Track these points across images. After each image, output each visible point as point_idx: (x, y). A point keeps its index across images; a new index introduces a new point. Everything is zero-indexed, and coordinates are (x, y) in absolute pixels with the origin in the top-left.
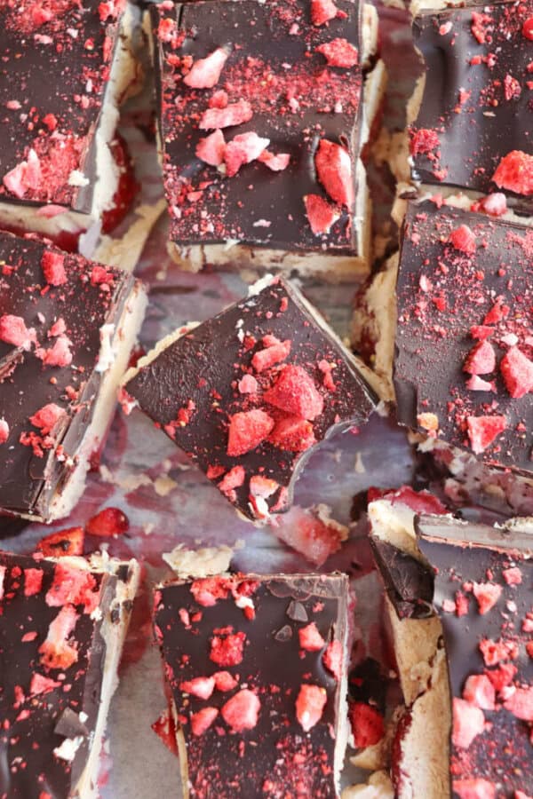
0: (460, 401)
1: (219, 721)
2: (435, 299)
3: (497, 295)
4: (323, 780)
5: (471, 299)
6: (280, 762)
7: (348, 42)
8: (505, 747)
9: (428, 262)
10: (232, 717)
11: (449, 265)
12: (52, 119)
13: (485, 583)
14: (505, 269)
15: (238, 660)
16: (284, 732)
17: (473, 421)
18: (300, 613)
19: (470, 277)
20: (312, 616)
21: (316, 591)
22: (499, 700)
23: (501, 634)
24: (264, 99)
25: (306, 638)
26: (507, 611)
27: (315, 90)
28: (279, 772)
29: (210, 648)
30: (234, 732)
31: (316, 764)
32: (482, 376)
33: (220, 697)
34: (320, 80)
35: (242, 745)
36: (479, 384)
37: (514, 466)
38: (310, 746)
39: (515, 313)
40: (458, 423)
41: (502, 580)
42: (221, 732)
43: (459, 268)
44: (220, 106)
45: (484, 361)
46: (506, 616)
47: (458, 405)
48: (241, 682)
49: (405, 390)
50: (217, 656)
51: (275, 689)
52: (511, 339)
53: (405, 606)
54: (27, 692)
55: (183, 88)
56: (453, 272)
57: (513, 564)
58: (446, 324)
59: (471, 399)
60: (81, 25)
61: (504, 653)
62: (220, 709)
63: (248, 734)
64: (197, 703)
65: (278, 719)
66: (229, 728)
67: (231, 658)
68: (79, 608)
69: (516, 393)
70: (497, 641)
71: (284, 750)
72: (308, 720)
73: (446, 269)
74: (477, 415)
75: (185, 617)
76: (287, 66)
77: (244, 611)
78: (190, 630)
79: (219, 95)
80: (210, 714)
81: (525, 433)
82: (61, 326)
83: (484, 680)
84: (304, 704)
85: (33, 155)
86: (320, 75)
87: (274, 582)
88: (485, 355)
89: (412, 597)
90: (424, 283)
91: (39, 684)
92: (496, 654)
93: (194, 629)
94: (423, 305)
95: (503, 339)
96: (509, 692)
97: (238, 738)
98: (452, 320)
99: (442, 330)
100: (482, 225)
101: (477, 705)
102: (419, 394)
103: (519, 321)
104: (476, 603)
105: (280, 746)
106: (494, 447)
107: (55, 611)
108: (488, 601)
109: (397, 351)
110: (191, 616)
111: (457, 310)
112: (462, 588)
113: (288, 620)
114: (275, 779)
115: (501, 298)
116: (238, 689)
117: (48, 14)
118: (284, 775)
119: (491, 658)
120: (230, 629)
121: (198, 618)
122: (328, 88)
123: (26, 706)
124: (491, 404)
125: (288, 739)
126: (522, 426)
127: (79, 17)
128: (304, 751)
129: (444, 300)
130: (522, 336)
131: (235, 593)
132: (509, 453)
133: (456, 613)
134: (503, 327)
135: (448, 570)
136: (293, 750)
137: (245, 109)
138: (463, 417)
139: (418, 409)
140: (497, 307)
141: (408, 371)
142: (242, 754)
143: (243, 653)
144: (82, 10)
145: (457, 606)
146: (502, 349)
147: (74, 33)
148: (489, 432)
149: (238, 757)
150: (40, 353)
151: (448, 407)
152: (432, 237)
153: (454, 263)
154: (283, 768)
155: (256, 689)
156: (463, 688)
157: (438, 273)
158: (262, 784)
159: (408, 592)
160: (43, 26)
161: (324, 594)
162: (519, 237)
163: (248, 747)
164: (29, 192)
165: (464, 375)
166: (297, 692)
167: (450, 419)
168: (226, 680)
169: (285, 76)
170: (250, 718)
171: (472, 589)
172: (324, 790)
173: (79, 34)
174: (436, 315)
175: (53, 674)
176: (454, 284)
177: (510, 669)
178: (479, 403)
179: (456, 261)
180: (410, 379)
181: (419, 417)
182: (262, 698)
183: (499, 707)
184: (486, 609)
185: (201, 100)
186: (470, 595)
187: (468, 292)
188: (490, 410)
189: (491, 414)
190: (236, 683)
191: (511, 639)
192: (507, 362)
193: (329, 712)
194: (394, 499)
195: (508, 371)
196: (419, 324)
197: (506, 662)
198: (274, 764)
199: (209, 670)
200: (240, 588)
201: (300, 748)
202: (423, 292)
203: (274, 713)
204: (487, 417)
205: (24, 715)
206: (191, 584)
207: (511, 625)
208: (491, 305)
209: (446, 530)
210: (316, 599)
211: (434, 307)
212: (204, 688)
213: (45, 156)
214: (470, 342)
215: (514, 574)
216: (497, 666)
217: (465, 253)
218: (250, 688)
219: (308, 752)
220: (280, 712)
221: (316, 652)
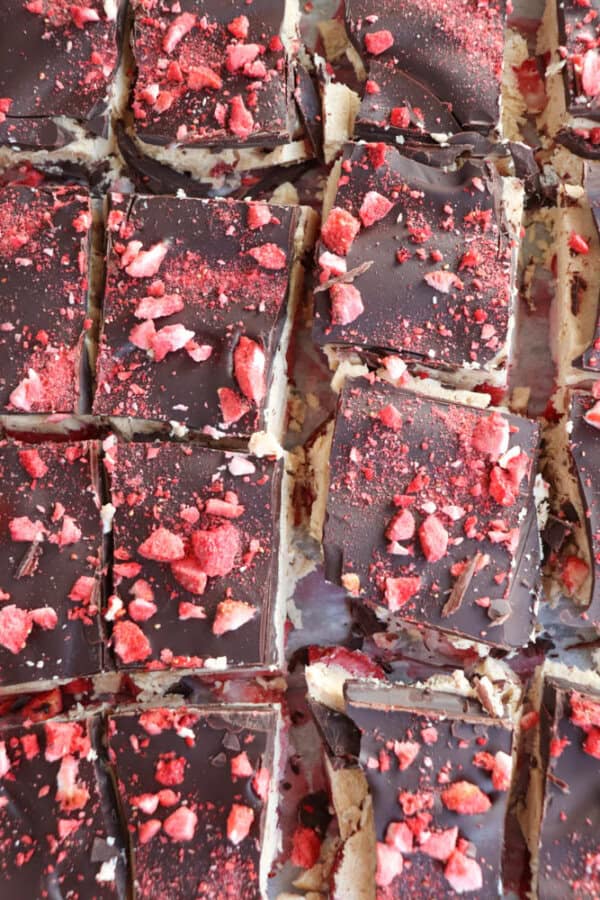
0: (381, 564)
1: (161, 832)
2: (364, 469)
3: (420, 466)
4: (250, 884)
5: (396, 470)
6: (214, 868)
7: (278, 246)
8: (423, 880)
9: (358, 436)
10: (172, 830)
11: (377, 438)
13: (405, 741)
14: (428, 443)
15: (179, 780)
16: (218, 843)
17: (391, 582)
18: (233, 744)
19: (396, 450)
20: (244, 747)
21: (249, 725)
22: (416, 843)
23: (417, 786)
24: (198, 291)
25: (236, 767)
26: (424, 766)
27: (244, 287)
28: (213, 876)
29: (155, 770)
30: (175, 841)
31: (244, 871)
32: (402, 543)
33: (163, 812)
34: (249, 278)
35: (182, 852)
36: (397, 549)
37: (426, 623)
38: (239, 856)
39: (436, 483)
40: (378, 583)
41: (419, 739)
42: (164, 840)
43: (386, 442)
44: (157, 295)
45: (404, 528)
46: (423, 771)
47: (379, 568)
48: (182, 799)
49: (332, 551)
50: (161, 777)
51: (210, 806)
52: (430, 507)
53: (337, 760)
54: (58, 838)
55: (125, 276)
56: (381, 445)
57: (430, 725)
58: (372, 492)
59: (391, 561)
60: (54, 243)
61: (420, 804)
62: (163, 822)
63: (187, 844)
64: (144, 817)
65: (213, 832)
66: (170, 838)
67: (173, 780)
68: (75, 756)
69: (430, 559)
70: (415, 793)
71: (218, 857)
72: (236, 836)
73: (374, 443)
74: (395, 577)
75: (135, 743)
76: (222, 262)
77: (186, 740)
78: (139, 754)
79: (157, 284)
80: (155, 826)
81: (438, 592)
82: (60, 510)
83: (403, 828)
84: (233, 823)
85: (32, 372)
86: (250, 274)
87: (211, 717)
88: (405, 523)
89: (342, 754)
90: (354, 455)
91: (65, 827)
92: (413, 805)
93: (142, 752)
94: (352, 475)
95: (423, 507)
96: (425, 837)
97: (178, 846)
98: (378, 488)
99: (369, 498)
100: (410, 401)
101: (396, 849)
102: (344, 557)
103: (438, 490)
104: (396, 760)
105: (213, 855)
106: (410, 604)
107: (56, 765)
108: (406, 758)
109: (327, 516)
110: (140, 742)
111: (383, 479)
112: (385, 747)
113: (223, 750)
114: (210, 881)
115: (423, 469)
116: (178, 806)
117: (24, 237)
118: (217, 878)
119: (409, 809)
120: (173, 754)
121: (146, 744)
122: (256, 286)
123: (59, 849)
124: (408, 566)
125: (221, 849)
126: (435, 587)
127: (52, 236)
128: (234, 860)
129: (372, 471)
130: (441, 504)
131: (176, 726)
132: (423, 611)
133: (379, 769)
134: (424, 496)
135: (373, 731)
136: (225, 859)
137: (177, 302)
138: (382, 578)
139: (343, 570)
140: (419, 478)
142: (182, 860)
143: (184, 775)
144: (54, 230)
145: (380, 762)
146: (421, 517)
147: (50, 252)
148: (404, 593)
149: (178, 862)
150: (53, 539)
151: (370, 569)
152: (363, 413)
153: (382, 437)
154: (215, 872)
155: (195, 807)
156: (385, 833)
157: (367, 446)
158: (198, 885)
159: (339, 749)
160: (22, 250)
161: (255, 727)
162: (443, 413)
163: (187, 855)
164: (33, 406)
165: (387, 542)
166: (228, 811)
167: (371, 579)
168: (169, 797)
169: (219, 270)
170: (188, 832)
171: (393, 748)
172: (250, 892)
173: (55, 252)
174: (363, 484)
175: (73, 814)
176: (381, 456)
177: (426, 818)
178: (397, 566)
179: (384, 435)
180: (337, 543)
181: (344, 577)
182: (199, 814)
183: (416, 849)
184: (405, 766)
185: (141, 286)
186: (391, 753)
187: (394, 463)
188: (407, 572)
189: (408, 576)
190: (178, 800)
191: (427, 791)
192: (424, 530)
193: (255, 830)
194: (328, 662)
195: (424, 539)
196: (349, 492)
197: (422, 811)
198: (208, 870)
199: (154, 788)
200: (181, 722)
201: (230, 857)
202: (353, 463)
203: (209, 827)
204: (405, 579)
205: (62, 857)
206: (140, 716)
207: (428, 779)
208: (414, 474)
209: (378, 695)
210: (247, 732)
211: (363, 476)
212: (149, 804)
213: (43, 371)
214: (393, 510)
215: (431, 733)
216: (415, 815)
217: (392, 429)
218: (189, 806)
219: (237, 860)
220: (215, 826)
221: (244, 779)
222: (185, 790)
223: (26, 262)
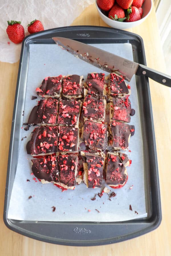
1: (64, 169)
4: (74, 176)
12: (52, 115)
14: (95, 127)
17: (90, 142)
18: (72, 159)
20: (73, 159)
21: (74, 157)
23: (93, 164)
24: (69, 110)
29: (63, 162)
31: (73, 174)
33: (64, 167)
34: (75, 109)
36: (91, 138)
39: (95, 131)
41: (93, 159)
44: (65, 111)
45: (92, 136)
46: (94, 162)
53: (84, 161)
54: (52, 170)
55: (61, 109)
58: (88, 132)
64: (62, 167)
66: (65, 170)
68: (54, 161)
69: (95, 139)
77: (67, 159)
79: (65, 110)
80: (63, 168)
81: (96, 143)
82: (53, 134)
83: (91, 168)
84: (72, 168)
85: (51, 119)
87: (70, 156)
90: (86, 128)
91: (53, 169)
94: (86, 130)
100: (93, 122)
102: (85, 139)
107: (52, 162)
108: (92, 161)
109: (83, 135)
110: (62, 159)
111: (90, 131)
113: (71, 160)
114: (69, 175)
117: (50, 105)
120: (65, 160)
123: (52, 171)
129: (88, 129)
130: (96, 133)
132: (94, 145)
133: (89, 162)
134: (94, 133)
135: (88, 158)
136: (71, 172)
137: (67, 111)
141: (84, 137)
143: (66, 163)
144: (54, 104)
146: (94, 135)
147: (53, 106)
148: (92, 143)
150: (52, 137)
151: (88, 140)
152: (87, 123)
156: (89, 169)
159: (84, 160)
160: (50, 106)
161: (75, 157)
162: (96, 124)
163: (66, 172)
164: (51, 122)
165: (90, 137)
166: (71, 166)
168: (65, 165)
170: (67, 169)
171: (90, 160)
175: (54, 167)
176: (89, 128)
178: (91, 140)
179: (90, 126)
181: (85, 141)
182: (68, 167)
183: (93, 171)
185: (63, 110)
187: (91, 129)
193: (74, 169)
194: (83, 151)
195: (94, 137)
196: (86, 132)
199: (63, 164)
200: (66, 156)
203: (69, 169)
205: (52, 172)
208: (93, 130)
209: (88, 154)
210: (74, 158)
212: (62, 166)
213: (52, 119)
214: (91, 134)
216: (93, 167)
221: (73, 163)
222: (67, 165)
223: (51, 107)
